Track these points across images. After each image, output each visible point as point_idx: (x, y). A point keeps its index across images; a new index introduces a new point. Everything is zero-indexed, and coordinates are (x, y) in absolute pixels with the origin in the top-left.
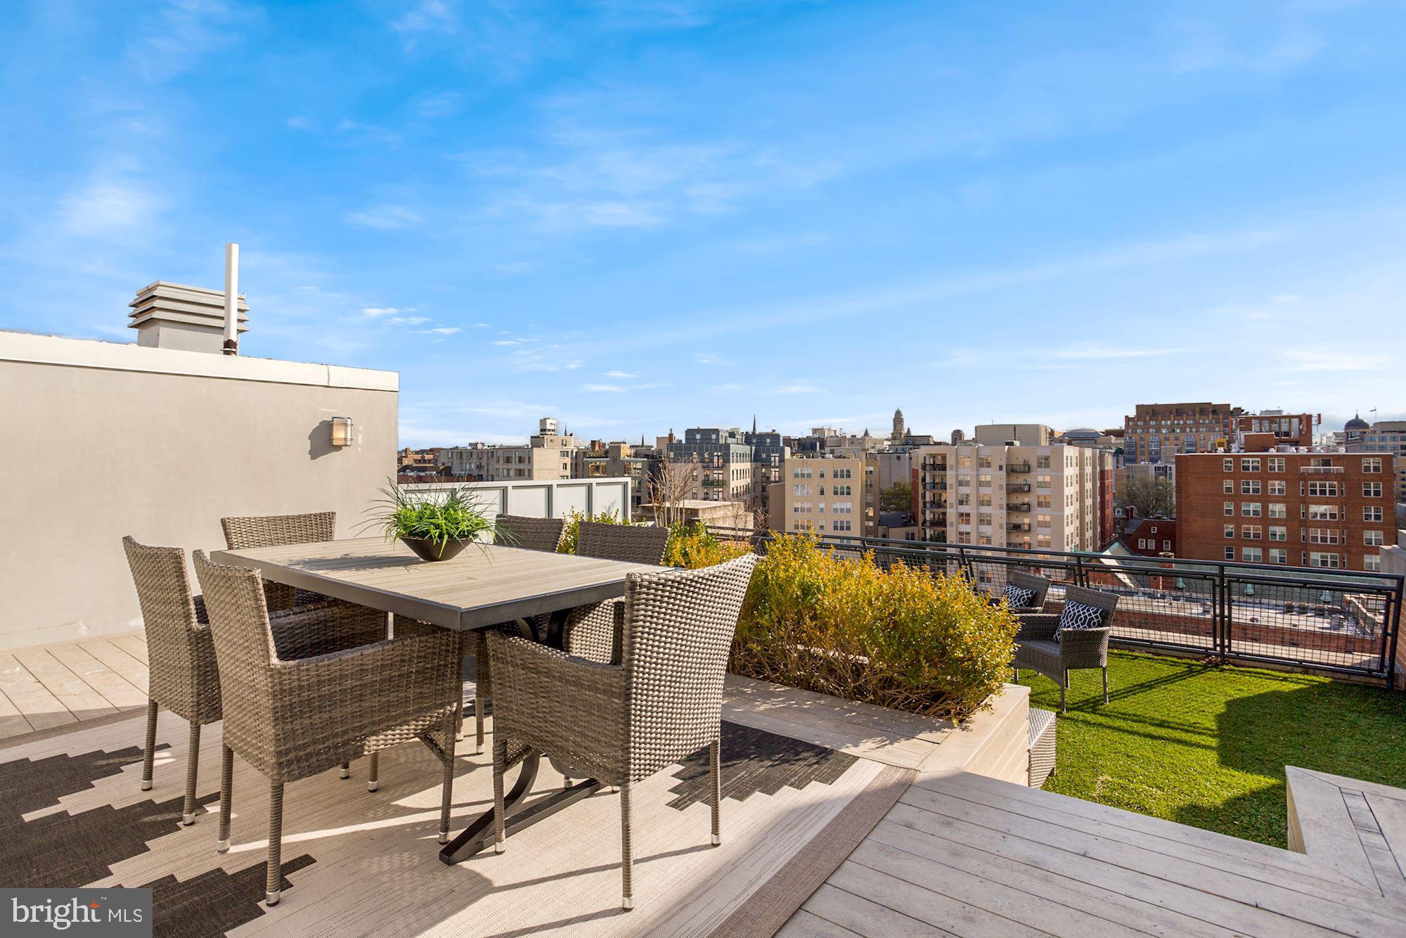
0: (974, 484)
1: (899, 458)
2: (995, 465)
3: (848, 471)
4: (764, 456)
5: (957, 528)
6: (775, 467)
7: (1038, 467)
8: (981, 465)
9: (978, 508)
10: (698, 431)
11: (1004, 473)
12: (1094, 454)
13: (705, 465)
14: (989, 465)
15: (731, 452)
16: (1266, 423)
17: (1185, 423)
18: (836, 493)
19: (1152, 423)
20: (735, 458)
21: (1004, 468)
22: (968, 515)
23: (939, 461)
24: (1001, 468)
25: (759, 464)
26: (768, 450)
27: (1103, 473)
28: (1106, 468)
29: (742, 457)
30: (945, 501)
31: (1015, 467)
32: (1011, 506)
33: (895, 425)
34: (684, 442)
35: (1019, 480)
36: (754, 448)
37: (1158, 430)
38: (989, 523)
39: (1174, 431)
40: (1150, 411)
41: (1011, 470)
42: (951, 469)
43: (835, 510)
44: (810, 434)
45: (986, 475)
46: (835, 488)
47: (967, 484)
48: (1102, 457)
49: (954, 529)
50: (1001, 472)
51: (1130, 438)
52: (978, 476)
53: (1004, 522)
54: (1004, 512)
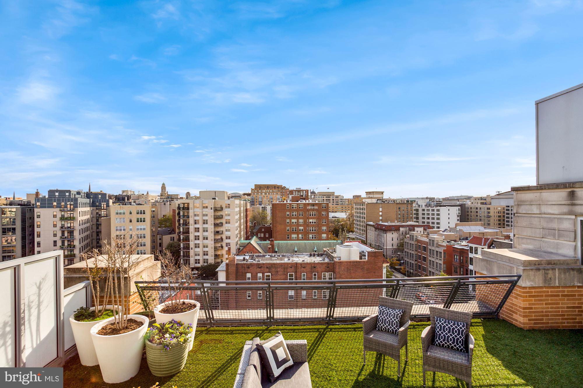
0: (201, 215)
1: (165, 204)
2: (209, 208)
3: (144, 211)
4: (97, 204)
5: (194, 234)
6: (104, 209)
7: (226, 208)
8: (204, 207)
9: (202, 226)
10: (57, 191)
11: (213, 210)
12: (244, 203)
13: (61, 209)
14: (207, 207)
15: (78, 202)
16: (297, 192)
17: (270, 191)
18: (138, 221)
19: (260, 191)
20: (81, 205)
21: (213, 209)
22: (198, 228)
23: (186, 205)
24: (211, 209)
25: (95, 208)
26: (100, 201)
27: (246, 209)
28: (248, 208)
29: (84, 205)
30: (189, 223)
31: (217, 208)
32: (215, 224)
33: (162, 190)
34: (47, 197)
35: (219, 213)
36: (91, 200)
37: (261, 194)
38: (207, 231)
39: (266, 194)
40: (259, 186)
41: (216, 210)
42: (191, 209)
43: (138, 229)
44: (121, 193)
45: (206, 211)
46: (138, 219)
47: (198, 215)
48: (246, 204)
49: (193, 234)
50: (212, 210)
51: (253, 196)
52: (202, 212)
53: (213, 230)
54: (213, 226)
